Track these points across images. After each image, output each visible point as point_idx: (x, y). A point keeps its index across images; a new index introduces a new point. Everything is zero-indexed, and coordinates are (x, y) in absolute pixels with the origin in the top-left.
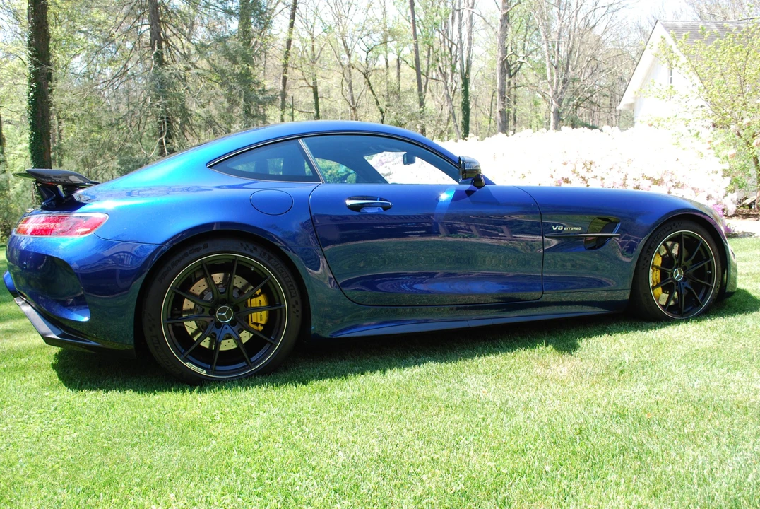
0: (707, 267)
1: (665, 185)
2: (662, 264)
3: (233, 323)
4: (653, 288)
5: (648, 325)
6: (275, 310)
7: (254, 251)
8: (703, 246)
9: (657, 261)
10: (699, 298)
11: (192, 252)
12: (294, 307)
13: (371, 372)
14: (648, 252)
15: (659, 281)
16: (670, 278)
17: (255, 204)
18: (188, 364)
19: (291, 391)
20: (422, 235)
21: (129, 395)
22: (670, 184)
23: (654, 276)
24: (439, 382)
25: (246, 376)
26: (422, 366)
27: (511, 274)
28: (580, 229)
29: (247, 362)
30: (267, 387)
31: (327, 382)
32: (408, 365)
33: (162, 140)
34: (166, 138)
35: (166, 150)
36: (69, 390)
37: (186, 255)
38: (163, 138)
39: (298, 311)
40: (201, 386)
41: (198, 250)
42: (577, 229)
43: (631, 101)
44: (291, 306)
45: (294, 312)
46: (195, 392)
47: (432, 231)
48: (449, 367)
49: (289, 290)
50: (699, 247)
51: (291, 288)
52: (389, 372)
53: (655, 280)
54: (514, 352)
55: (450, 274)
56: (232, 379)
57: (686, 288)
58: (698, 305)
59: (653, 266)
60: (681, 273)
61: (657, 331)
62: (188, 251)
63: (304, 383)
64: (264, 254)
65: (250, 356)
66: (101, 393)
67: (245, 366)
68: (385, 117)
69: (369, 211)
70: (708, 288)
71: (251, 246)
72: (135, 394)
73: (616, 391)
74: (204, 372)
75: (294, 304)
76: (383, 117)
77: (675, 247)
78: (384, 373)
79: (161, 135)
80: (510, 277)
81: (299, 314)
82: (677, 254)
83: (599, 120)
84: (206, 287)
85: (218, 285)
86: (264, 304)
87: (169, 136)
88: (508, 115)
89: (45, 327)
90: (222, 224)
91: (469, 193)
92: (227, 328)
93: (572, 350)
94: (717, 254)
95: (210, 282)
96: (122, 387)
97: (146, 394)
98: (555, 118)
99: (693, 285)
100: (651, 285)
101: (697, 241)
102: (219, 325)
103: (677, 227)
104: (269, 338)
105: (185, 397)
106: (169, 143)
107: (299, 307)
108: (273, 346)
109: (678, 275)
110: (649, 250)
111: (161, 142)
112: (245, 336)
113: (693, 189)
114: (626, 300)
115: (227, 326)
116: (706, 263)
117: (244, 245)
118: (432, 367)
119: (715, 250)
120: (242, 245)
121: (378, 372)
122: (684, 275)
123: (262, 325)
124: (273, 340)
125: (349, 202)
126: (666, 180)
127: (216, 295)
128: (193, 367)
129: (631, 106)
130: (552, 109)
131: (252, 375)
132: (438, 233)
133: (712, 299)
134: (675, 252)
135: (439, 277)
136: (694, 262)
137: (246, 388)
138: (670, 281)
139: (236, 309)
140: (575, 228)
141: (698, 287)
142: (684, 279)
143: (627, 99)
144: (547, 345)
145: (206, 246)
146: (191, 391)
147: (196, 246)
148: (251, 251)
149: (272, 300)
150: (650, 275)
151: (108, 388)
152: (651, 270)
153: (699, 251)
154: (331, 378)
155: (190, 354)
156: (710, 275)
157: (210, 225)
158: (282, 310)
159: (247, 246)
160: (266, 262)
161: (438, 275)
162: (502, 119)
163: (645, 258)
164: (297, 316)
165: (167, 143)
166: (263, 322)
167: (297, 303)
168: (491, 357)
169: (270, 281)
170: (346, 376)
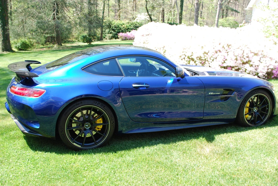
0: (267, 107)
1: (259, 56)
2: (249, 106)
3: (90, 129)
4: (245, 115)
5: (242, 128)
6: (106, 125)
7: (99, 104)
8: (266, 99)
9: (248, 104)
10: (262, 118)
11: (76, 105)
12: (112, 124)
13: (139, 148)
14: (244, 102)
15: (248, 112)
16: (252, 111)
17: (99, 87)
18: (74, 144)
19: (111, 155)
20: (161, 93)
21: (54, 155)
22: (261, 56)
23: (246, 110)
24: (163, 154)
25: (95, 148)
26: (157, 145)
27: (193, 112)
28: (219, 93)
29: (95, 142)
30: (102, 153)
31: (123, 152)
32: (152, 145)
33: (54, 13)
34: (56, 12)
35: (56, 18)
36: (32, 150)
37: (74, 106)
38: (55, 12)
39: (113, 125)
40: (79, 153)
41: (78, 104)
42: (218, 93)
43: (252, 7)
44: (111, 124)
45: (112, 126)
46: (77, 155)
47: (164, 91)
48: (167, 146)
49: (111, 118)
50: (265, 99)
51: (111, 117)
52: (145, 148)
53: (246, 111)
54: (191, 140)
55: (170, 112)
56: (90, 149)
57: (258, 115)
58: (262, 121)
59: (246, 107)
60: (256, 109)
61: (244, 132)
62: (75, 105)
63: (115, 152)
64: (102, 105)
65: (96, 140)
66: (43, 153)
67: (94, 144)
68: (148, 4)
69: (141, 89)
70: (266, 115)
71: (98, 102)
72: (56, 154)
73: (225, 163)
74: (80, 146)
75: (112, 122)
76: (147, 4)
77: (255, 98)
78: (144, 148)
79: (54, 11)
80: (193, 113)
81: (114, 126)
82: (256, 101)
83: (238, 7)
84: (81, 115)
85: (85, 115)
86: (101, 122)
87: (57, 12)
88: (200, 4)
89: (23, 129)
90: (86, 95)
91: (178, 80)
92: (88, 131)
93: (212, 141)
94: (271, 102)
95: (82, 113)
96: (51, 151)
97: (60, 155)
98: (219, 7)
99: (260, 114)
100: (244, 114)
101: (264, 97)
102: (85, 130)
103: (257, 92)
104: (103, 134)
105: (73, 156)
106: (57, 15)
107: (114, 124)
108: (104, 137)
109: (255, 109)
110: (245, 101)
111: (54, 14)
112: (94, 133)
113: (270, 58)
114: (235, 118)
115: (88, 130)
116: (267, 106)
117: (95, 102)
118: (161, 146)
119: (270, 101)
120: (94, 102)
121: (142, 147)
122: (258, 110)
123: (100, 129)
124: (105, 135)
125: (134, 85)
126: (259, 54)
127: (84, 118)
128: (76, 145)
129: (251, 8)
130: (219, 3)
131: (97, 147)
132: (166, 92)
133: (268, 119)
134: (255, 100)
135: (166, 114)
136: (262, 105)
137: (95, 154)
138: (252, 112)
139: (92, 124)
140: (217, 93)
141: (262, 114)
142: (258, 111)
143: (250, 5)
144: (203, 138)
145: (81, 103)
146: (76, 154)
147: (78, 103)
148: (98, 104)
149: (105, 121)
150: (244, 110)
151: (46, 151)
152: (245, 108)
153: (264, 101)
154: (125, 150)
155: (75, 140)
156: (268, 110)
157: (82, 96)
158: (108, 125)
159: (96, 103)
160: (103, 108)
161: (165, 113)
162: (197, 7)
163: (243, 104)
164: (113, 127)
165: (57, 14)
166: (101, 128)
167: (113, 122)
168: (182, 142)
169: (104, 115)
170: (130, 149)
